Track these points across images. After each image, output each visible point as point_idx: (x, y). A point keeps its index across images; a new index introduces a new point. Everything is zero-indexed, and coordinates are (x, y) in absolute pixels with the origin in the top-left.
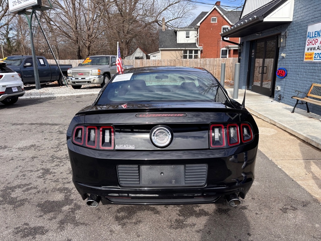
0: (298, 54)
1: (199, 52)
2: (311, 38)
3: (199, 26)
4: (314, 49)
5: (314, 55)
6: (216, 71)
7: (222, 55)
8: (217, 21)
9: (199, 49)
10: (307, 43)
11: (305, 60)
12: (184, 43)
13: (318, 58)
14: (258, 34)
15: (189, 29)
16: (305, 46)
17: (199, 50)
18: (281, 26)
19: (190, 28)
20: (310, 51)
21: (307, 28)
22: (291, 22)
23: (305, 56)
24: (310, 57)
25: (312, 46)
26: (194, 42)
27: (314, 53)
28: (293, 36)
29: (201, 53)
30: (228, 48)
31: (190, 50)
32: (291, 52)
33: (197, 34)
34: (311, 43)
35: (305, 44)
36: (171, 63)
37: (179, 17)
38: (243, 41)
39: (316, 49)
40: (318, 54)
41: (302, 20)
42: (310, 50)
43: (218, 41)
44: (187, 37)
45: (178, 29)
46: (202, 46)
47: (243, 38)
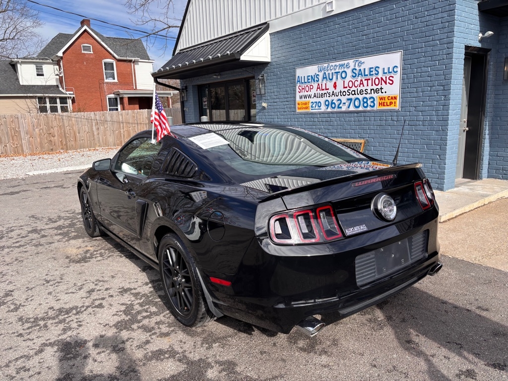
0: (287, 103)
1: (69, 101)
2: (302, 83)
3: (62, 58)
4: (310, 96)
5: (310, 105)
6: (124, 132)
7: (109, 106)
8: (92, 51)
9: (68, 95)
10: (298, 90)
11: (298, 111)
12: (35, 86)
13: (317, 108)
14: (215, 75)
15: (41, 61)
16: (295, 94)
17: (69, 97)
18: (253, 67)
19: (42, 59)
20: (303, 100)
21: (295, 72)
22: (269, 62)
23: (297, 106)
24: (304, 106)
25: (306, 93)
26: (55, 84)
27: (311, 102)
28: (275, 80)
29: (72, 103)
30: (118, 95)
31: (50, 98)
32: (275, 100)
33: (60, 70)
34: (303, 90)
35: (295, 90)
36: (38, 119)
37: (9, 39)
38: (185, 85)
39: (313, 96)
40: (316, 102)
41: (286, 61)
42: (303, 98)
43: (100, 84)
44: (38, 75)
45: (18, 60)
46: (73, 91)
47: (184, 80)
